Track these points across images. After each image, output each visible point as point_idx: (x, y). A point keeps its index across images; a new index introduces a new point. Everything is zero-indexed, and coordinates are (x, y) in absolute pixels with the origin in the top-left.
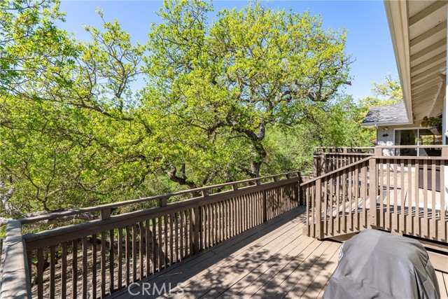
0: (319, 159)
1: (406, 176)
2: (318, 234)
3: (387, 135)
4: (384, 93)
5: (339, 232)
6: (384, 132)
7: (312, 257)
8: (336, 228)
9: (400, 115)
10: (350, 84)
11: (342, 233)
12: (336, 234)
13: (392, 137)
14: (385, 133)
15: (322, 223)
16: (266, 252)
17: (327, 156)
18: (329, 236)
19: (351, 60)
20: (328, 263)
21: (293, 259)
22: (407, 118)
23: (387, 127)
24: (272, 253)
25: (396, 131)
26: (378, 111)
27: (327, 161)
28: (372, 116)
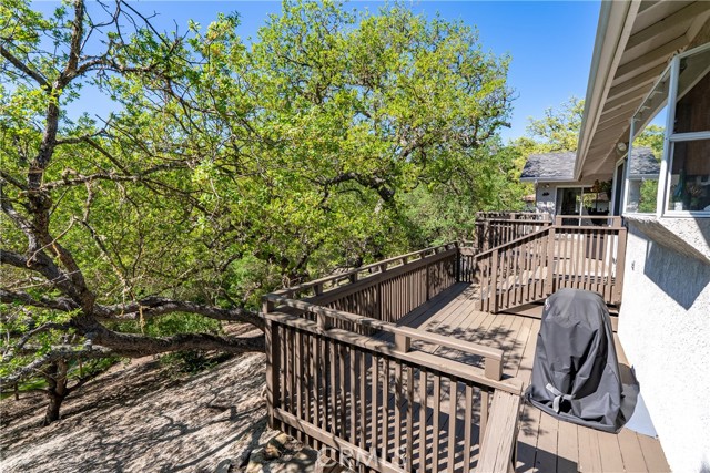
0: (482, 226)
1: (569, 243)
2: (492, 308)
3: (548, 194)
4: (541, 134)
5: (514, 303)
6: (544, 189)
7: (492, 328)
8: (512, 300)
9: (564, 169)
10: (509, 126)
11: (518, 304)
12: (511, 306)
13: (553, 197)
14: (546, 191)
15: (497, 296)
16: (447, 327)
17: (492, 222)
18: (504, 308)
19: (513, 96)
20: (509, 332)
21: (475, 331)
22: (572, 174)
23: (548, 184)
24: (454, 327)
25: (559, 189)
26: (538, 162)
27: (491, 229)
28: (532, 168)
